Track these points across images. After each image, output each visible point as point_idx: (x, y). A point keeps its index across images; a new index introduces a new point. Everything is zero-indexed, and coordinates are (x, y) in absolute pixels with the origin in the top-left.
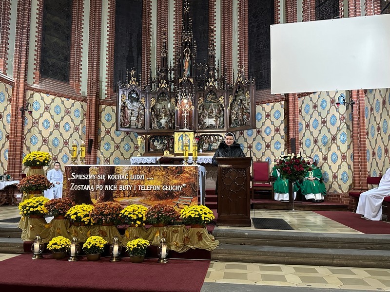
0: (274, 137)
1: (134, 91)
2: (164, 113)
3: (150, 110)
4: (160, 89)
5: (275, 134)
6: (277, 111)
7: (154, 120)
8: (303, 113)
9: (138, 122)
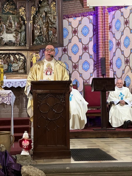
0: (81, 56)
5: (83, 53)
6: (85, 27)
8: (114, 29)
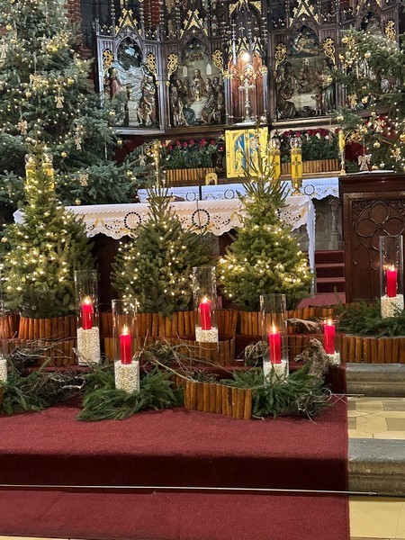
1: (128, 40)
2: (198, 89)
3: (168, 83)
4: (188, 32)
7: (176, 104)
9: (144, 112)
